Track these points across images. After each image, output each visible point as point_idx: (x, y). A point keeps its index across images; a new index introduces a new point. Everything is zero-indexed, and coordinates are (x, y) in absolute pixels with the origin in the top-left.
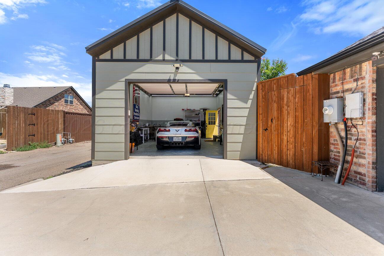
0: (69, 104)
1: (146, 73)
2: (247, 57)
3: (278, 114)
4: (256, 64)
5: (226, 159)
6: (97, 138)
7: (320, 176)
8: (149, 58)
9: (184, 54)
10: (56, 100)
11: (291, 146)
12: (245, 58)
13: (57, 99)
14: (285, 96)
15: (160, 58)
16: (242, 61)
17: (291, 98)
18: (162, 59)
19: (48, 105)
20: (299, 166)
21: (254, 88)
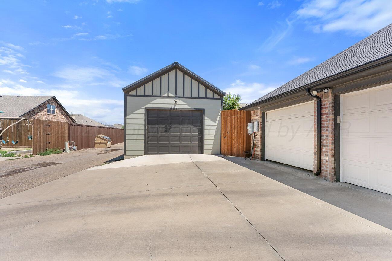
0: (51, 114)
1: (157, 104)
2: (216, 96)
3: (231, 129)
4: (221, 100)
5: (204, 154)
6: (128, 142)
7: (247, 158)
8: (159, 95)
9: (180, 94)
10: (39, 110)
11: (236, 145)
12: (215, 97)
13: (41, 109)
14: (234, 119)
15: (166, 95)
16: (213, 98)
17: (236, 121)
18: (167, 96)
19: (32, 115)
20: (238, 155)
21: (220, 114)
